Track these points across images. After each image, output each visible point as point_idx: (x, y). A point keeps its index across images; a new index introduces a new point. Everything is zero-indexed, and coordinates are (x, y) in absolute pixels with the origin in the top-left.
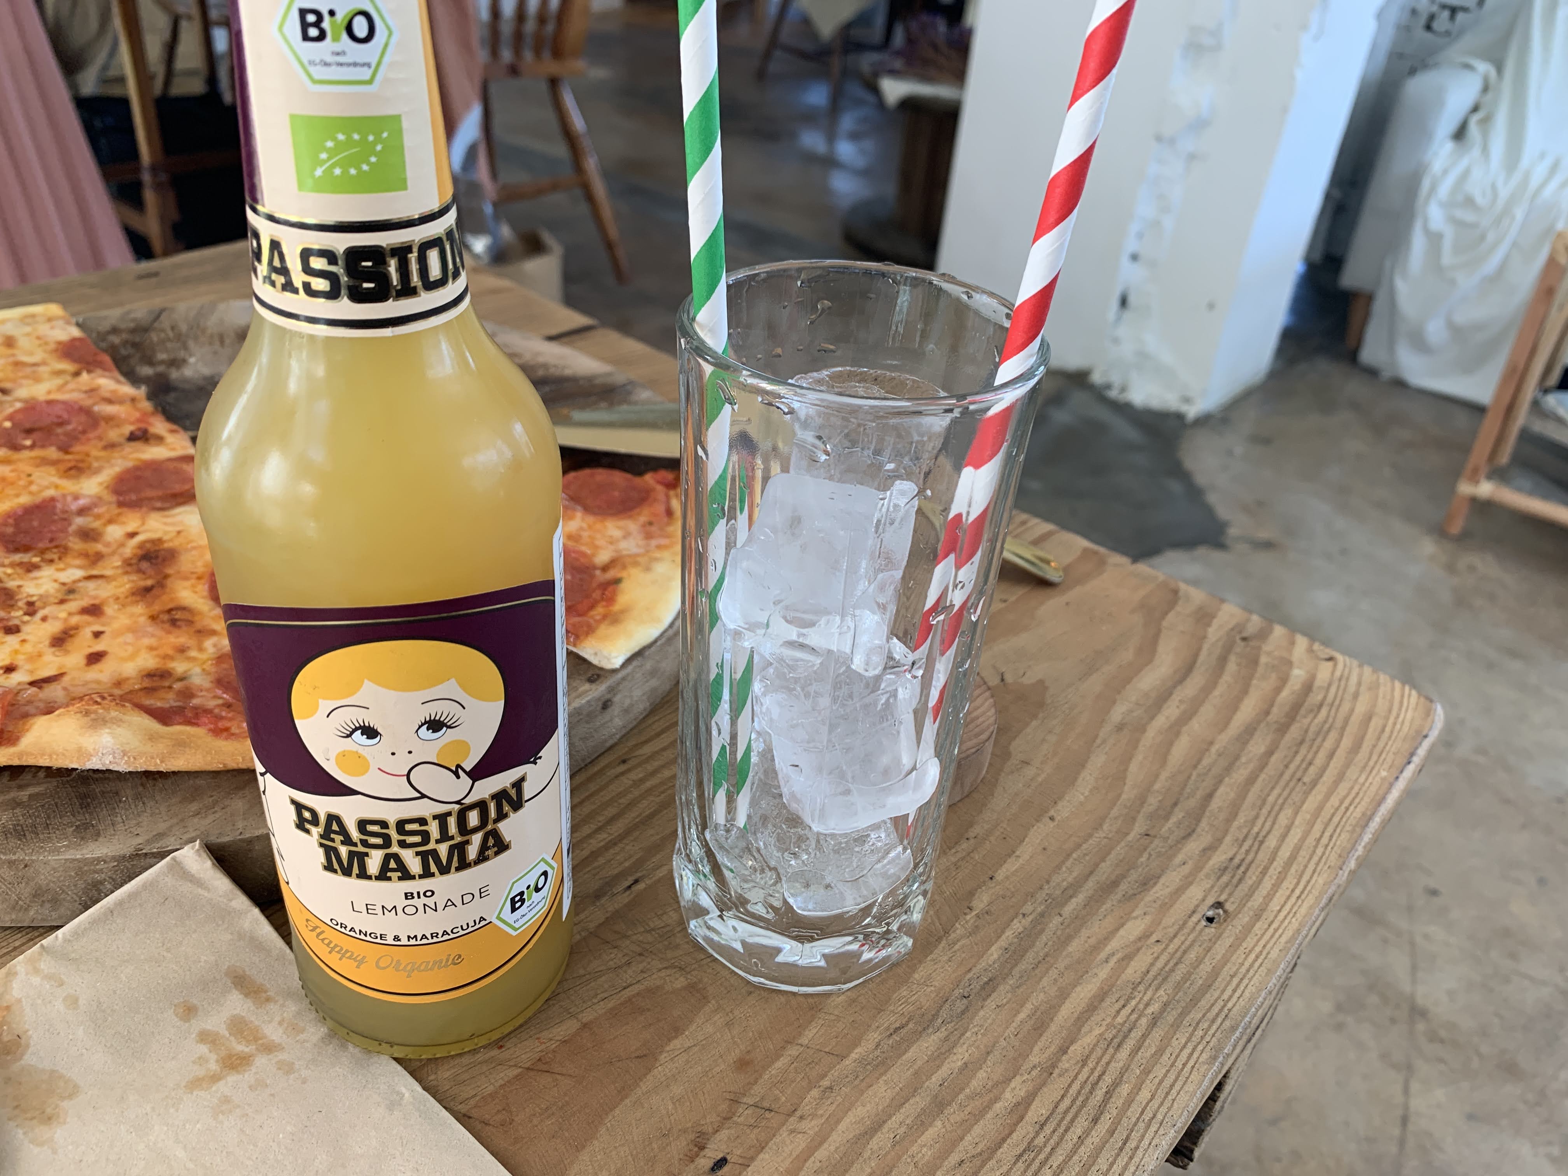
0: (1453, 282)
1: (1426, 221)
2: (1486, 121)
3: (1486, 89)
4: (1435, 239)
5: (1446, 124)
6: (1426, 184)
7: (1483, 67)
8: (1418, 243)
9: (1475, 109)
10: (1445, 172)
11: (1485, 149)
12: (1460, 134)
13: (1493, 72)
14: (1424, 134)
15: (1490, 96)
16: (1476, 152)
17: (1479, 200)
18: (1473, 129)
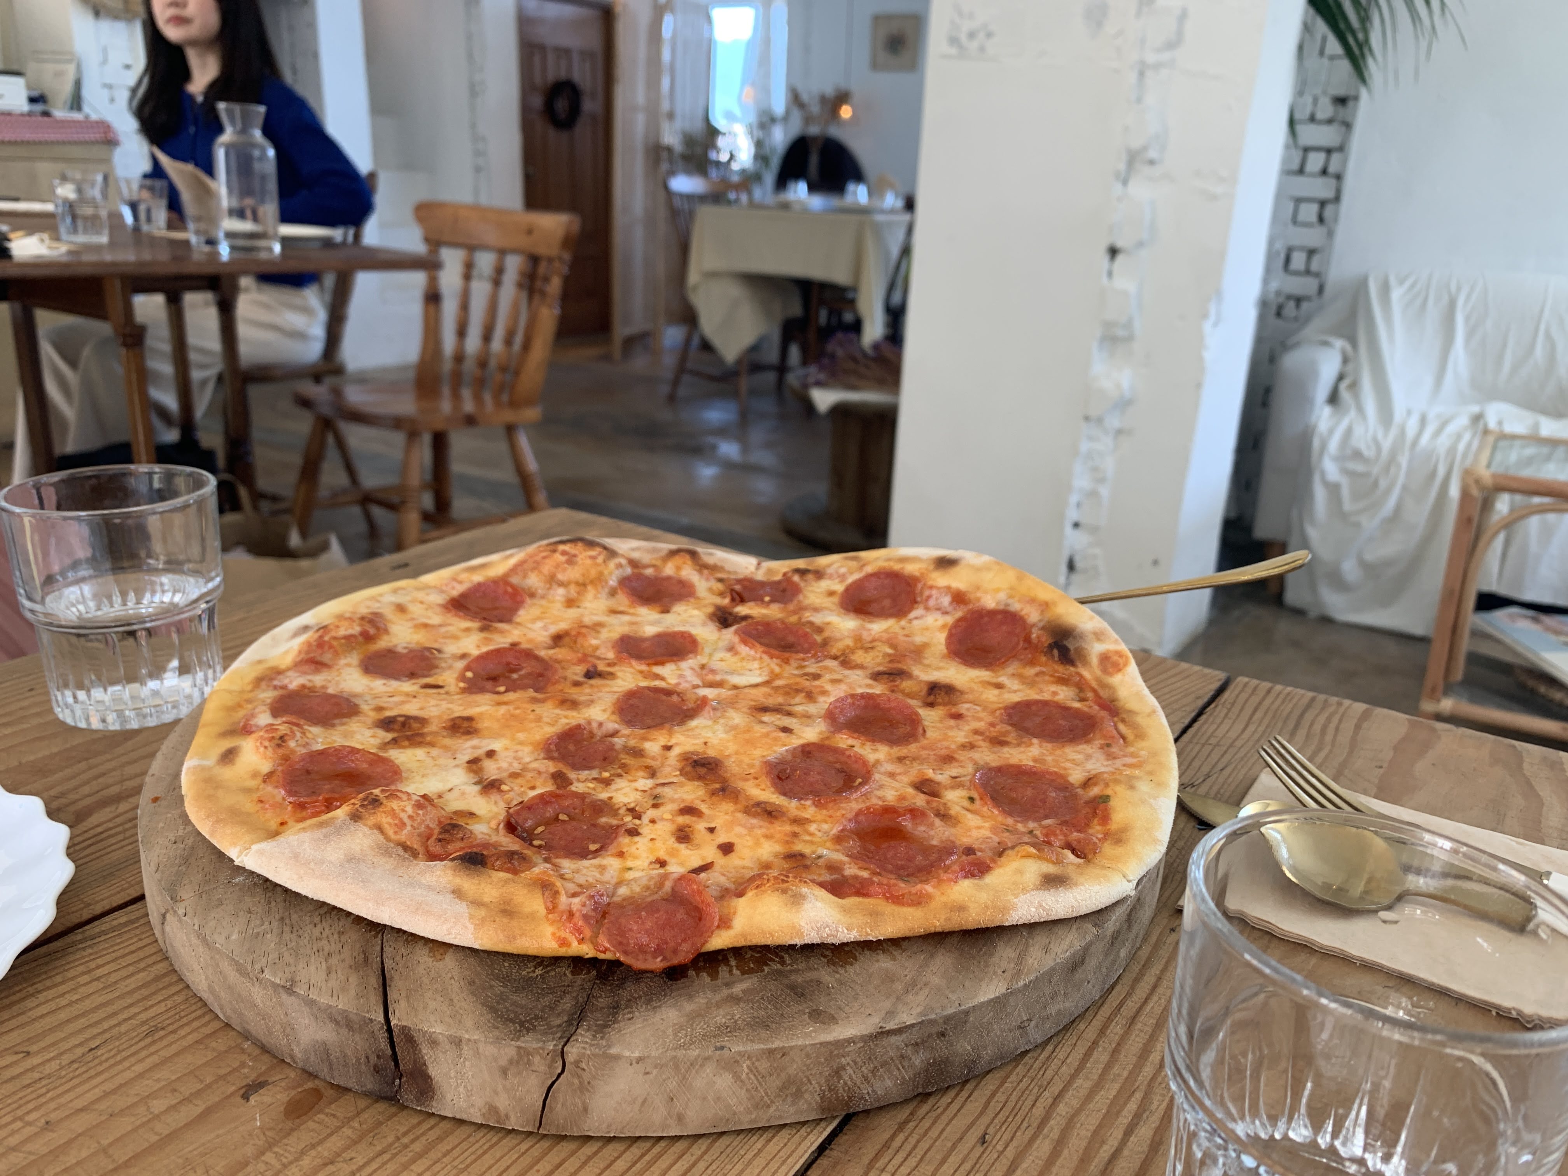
0: (1357, 525)
1: (1323, 474)
2: (1354, 386)
3: (1345, 360)
4: (1334, 489)
5: (1322, 392)
6: (1316, 443)
7: (1339, 343)
8: (1320, 494)
9: (1341, 377)
10: (1331, 431)
11: (1360, 410)
12: (1333, 399)
13: (1349, 348)
14: (1305, 401)
15: (1350, 367)
16: (1353, 413)
17: (1366, 453)
18: (1345, 394)
